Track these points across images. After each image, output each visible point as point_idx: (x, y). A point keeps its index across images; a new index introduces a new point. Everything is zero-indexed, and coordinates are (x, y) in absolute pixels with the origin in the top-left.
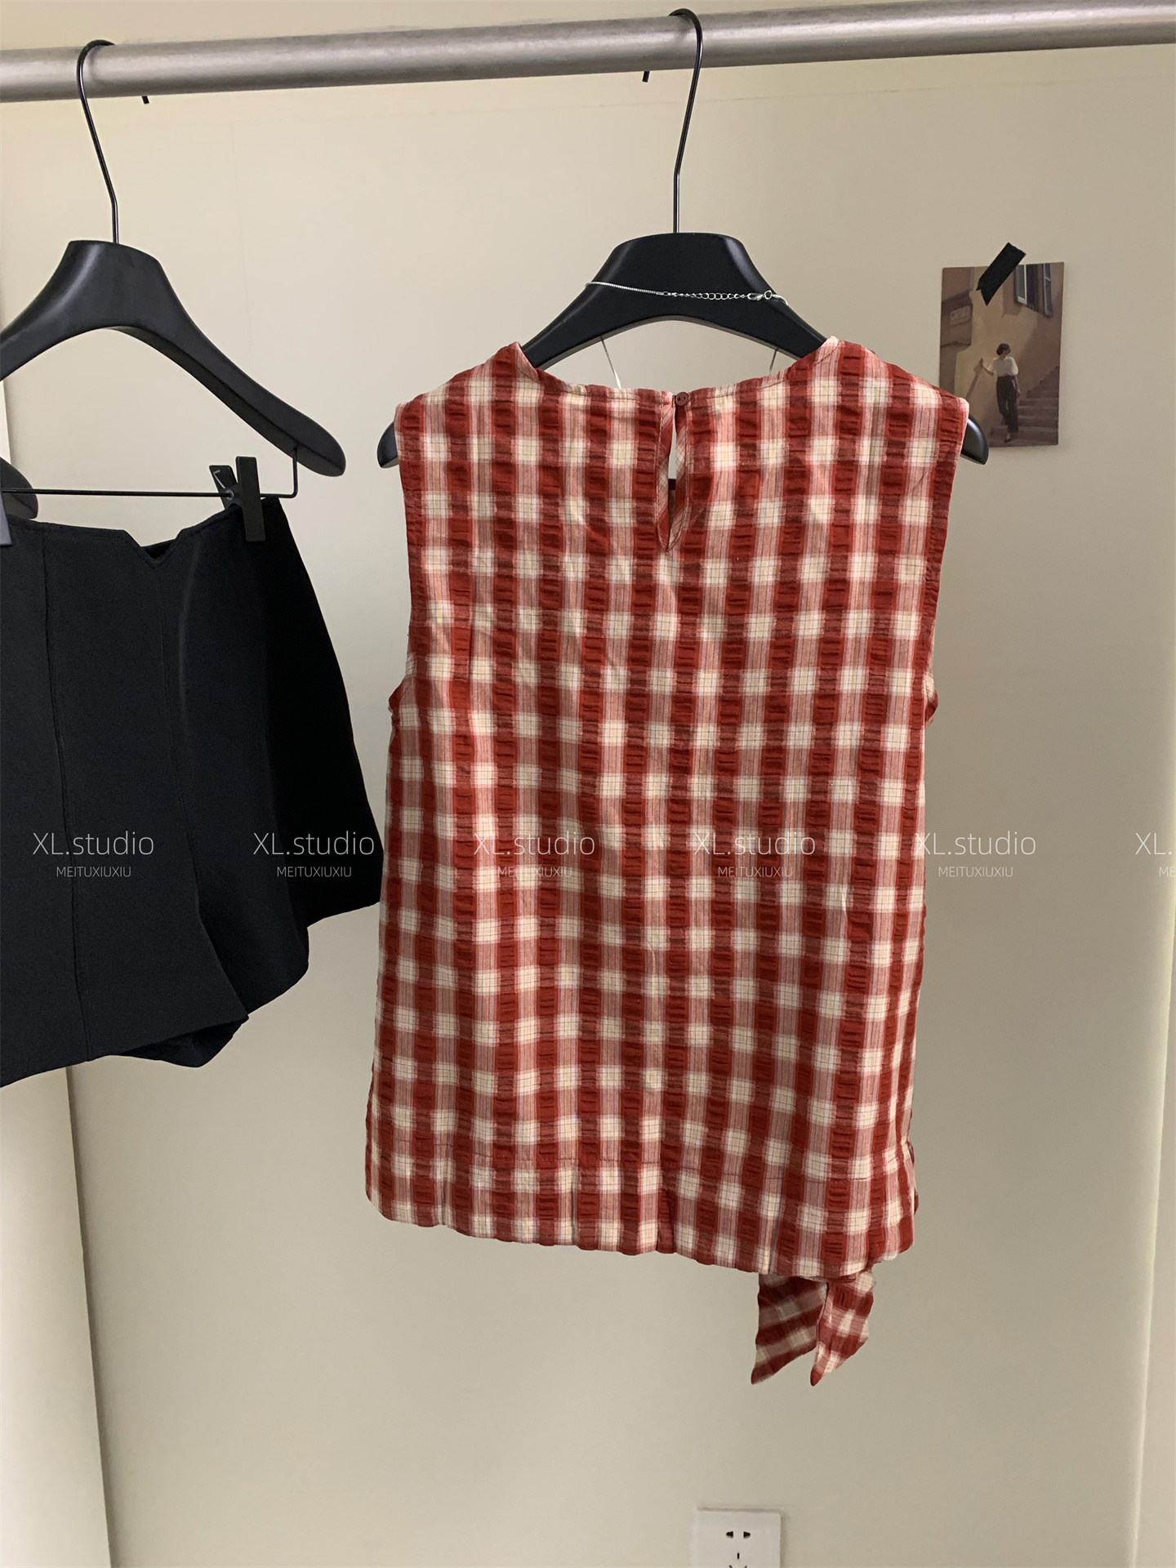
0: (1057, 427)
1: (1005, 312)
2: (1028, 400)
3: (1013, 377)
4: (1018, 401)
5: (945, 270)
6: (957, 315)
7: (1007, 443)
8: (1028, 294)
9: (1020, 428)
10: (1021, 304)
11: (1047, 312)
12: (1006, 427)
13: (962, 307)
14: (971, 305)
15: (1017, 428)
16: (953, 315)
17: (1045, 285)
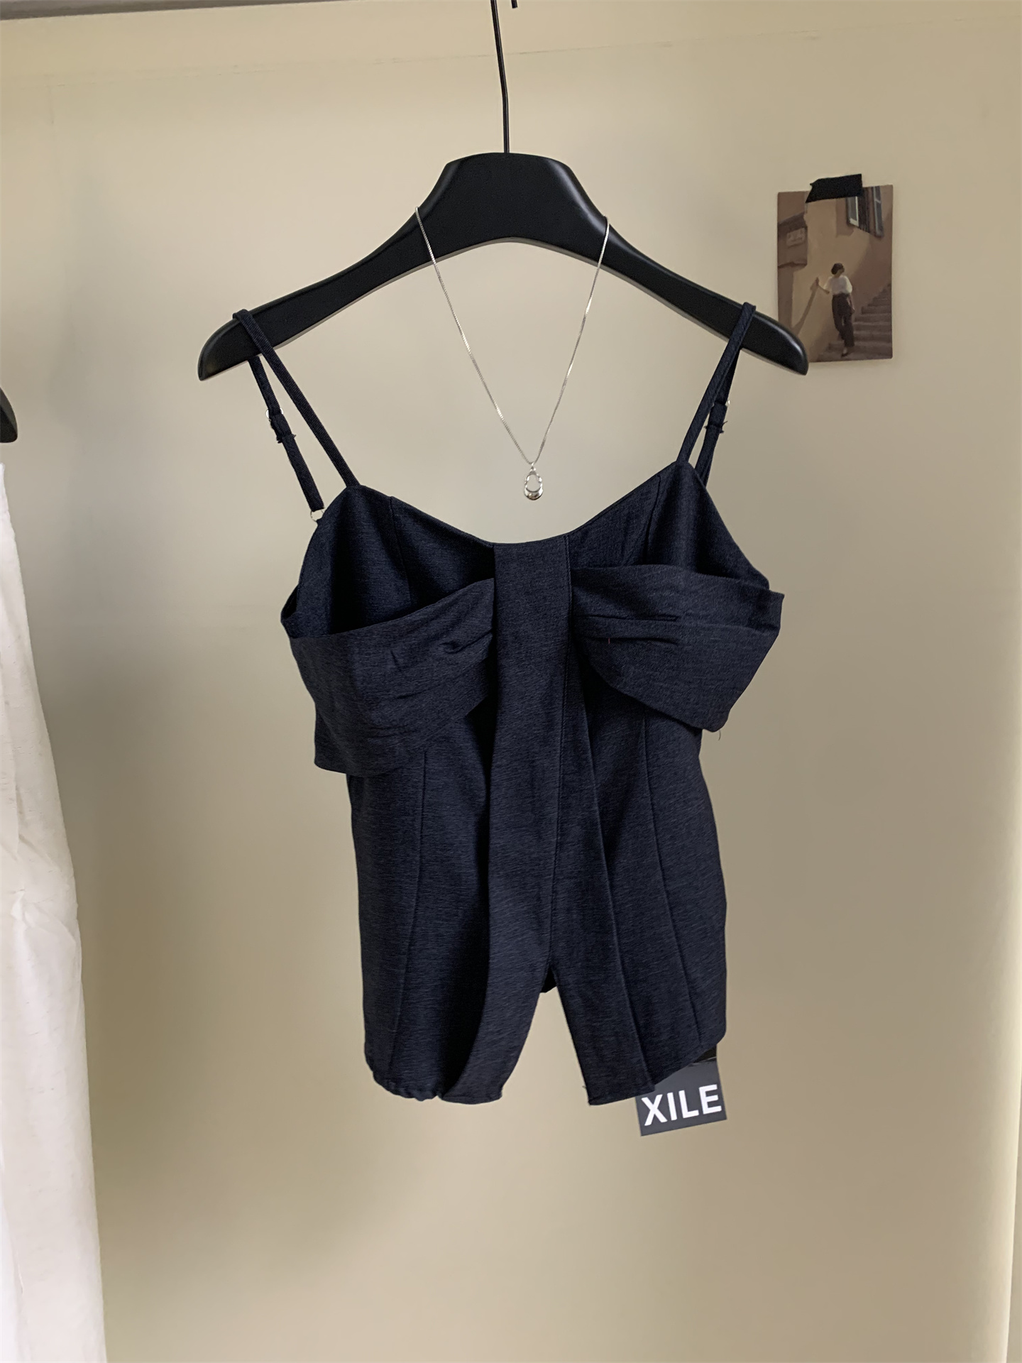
0: (889, 340)
1: (839, 233)
2: (864, 316)
3: (848, 295)
4: (853, 317)
5: (780, 195)
6: (792, 238)
7: (844, 357)
8: (859, 215)
9: (856, 343)
10: (853, 226)
11: (878, 232)
12: (843, 341)
13: (799, 229)
14: (806, 228)
15: (853, 345)
16: (790, 237)
17: (875, 207)
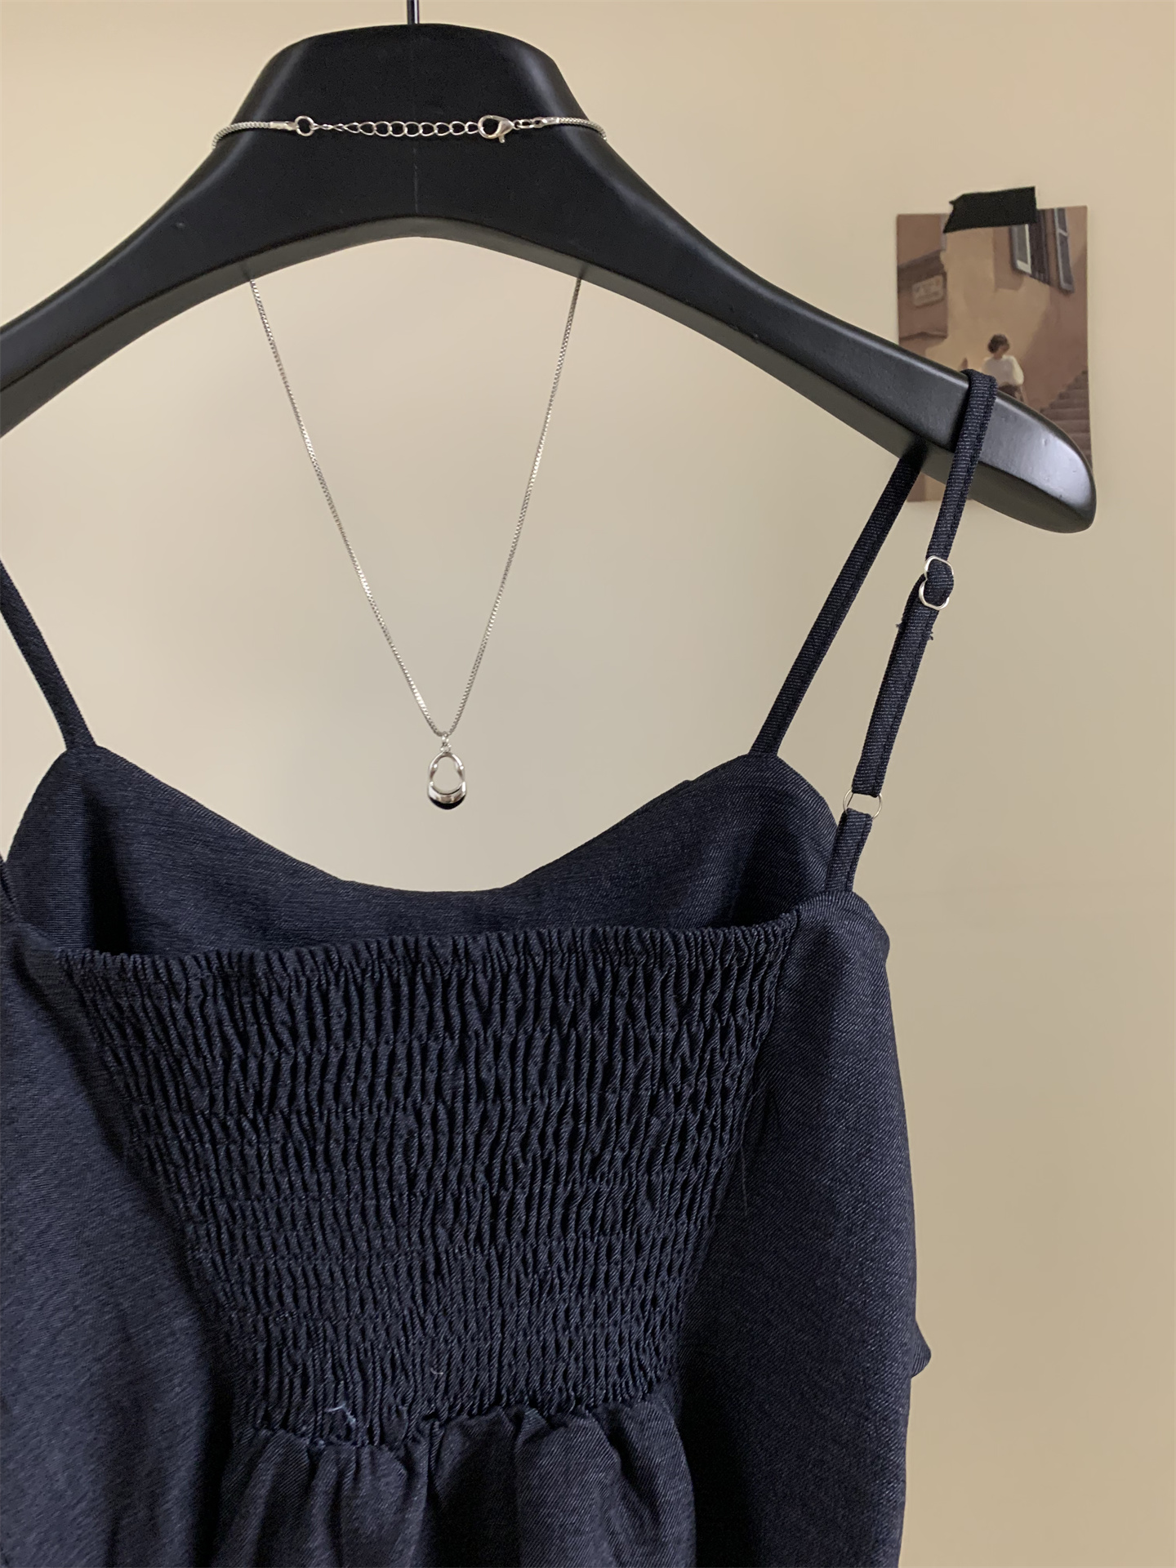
1: (999, 284)
3: (1016, 388)
5: (900, 219)
6: (922, 292)
8: (1032, 257)
10: (1022, 273)
11: (1064, 285)
13: (932, 276)
14: (944, 275)
16: (918, 290)
17: (1058, 242)
